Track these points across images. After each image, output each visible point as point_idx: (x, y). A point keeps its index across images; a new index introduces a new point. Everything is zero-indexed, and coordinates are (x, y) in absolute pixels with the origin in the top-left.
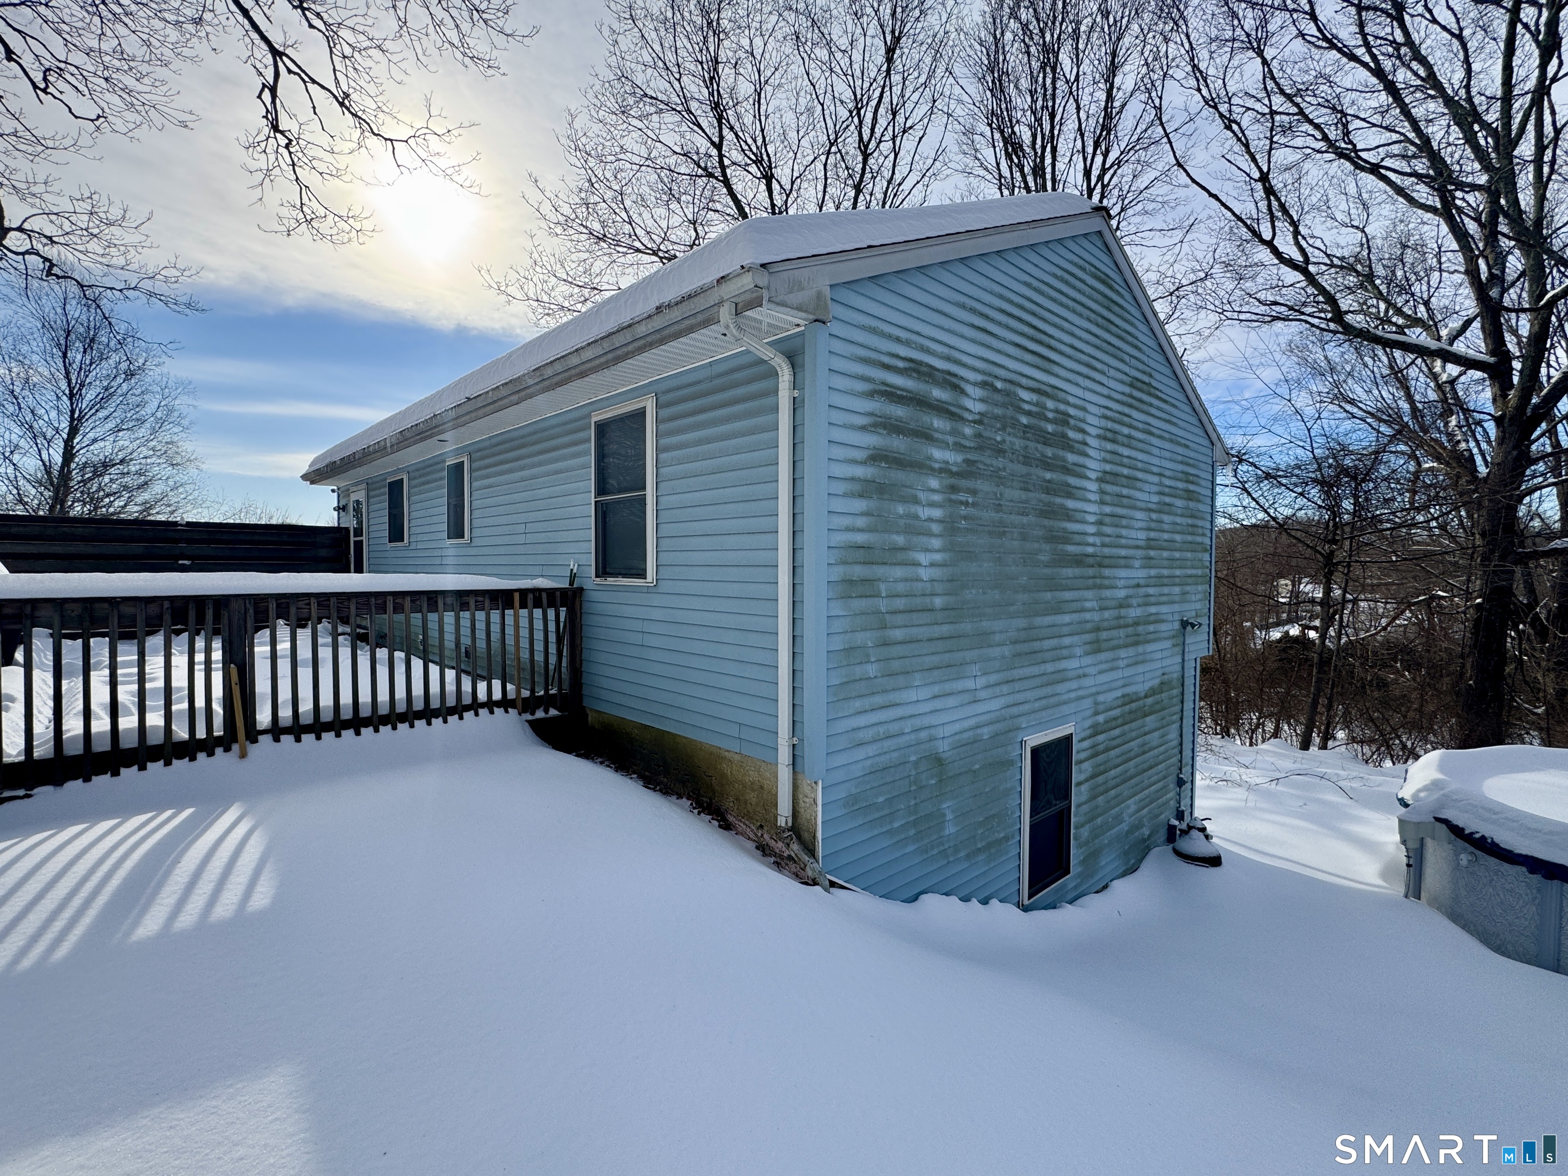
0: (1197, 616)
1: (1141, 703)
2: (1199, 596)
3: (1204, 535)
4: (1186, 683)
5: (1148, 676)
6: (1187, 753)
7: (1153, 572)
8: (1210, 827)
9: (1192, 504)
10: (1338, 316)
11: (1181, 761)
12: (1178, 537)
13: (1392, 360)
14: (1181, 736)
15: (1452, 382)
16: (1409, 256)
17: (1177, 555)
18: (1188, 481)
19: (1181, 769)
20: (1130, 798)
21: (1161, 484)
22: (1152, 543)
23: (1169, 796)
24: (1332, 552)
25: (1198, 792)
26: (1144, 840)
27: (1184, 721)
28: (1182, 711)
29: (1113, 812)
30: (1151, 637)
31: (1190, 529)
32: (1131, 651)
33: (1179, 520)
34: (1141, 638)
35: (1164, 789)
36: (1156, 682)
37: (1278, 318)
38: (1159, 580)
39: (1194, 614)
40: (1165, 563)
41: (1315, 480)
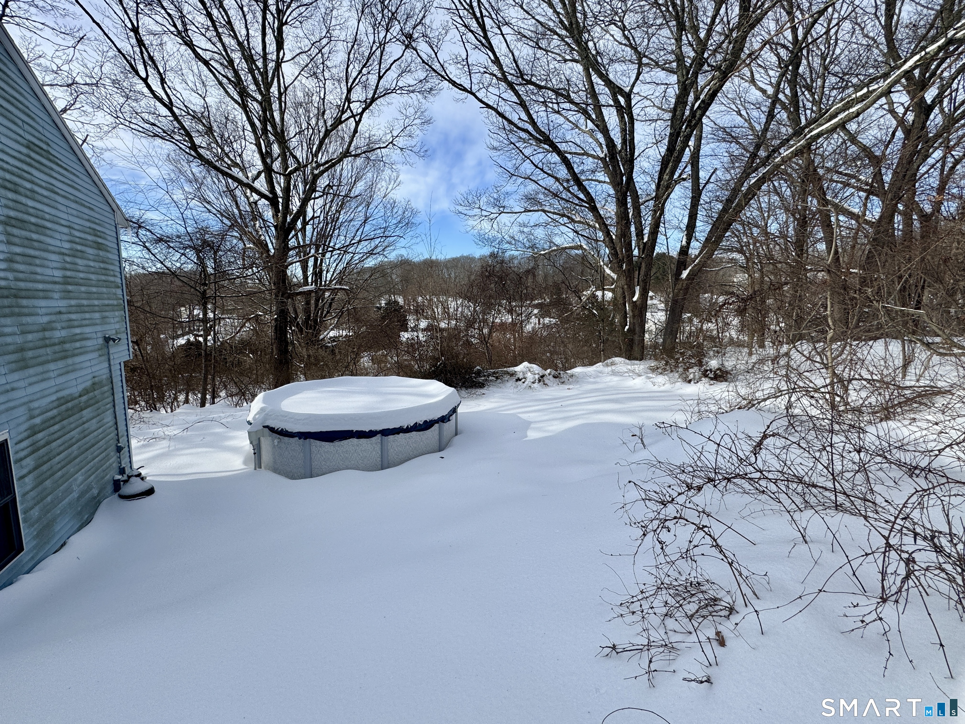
0: (117, 333)
1: (76, 401)
2: (116, 319)
3: (115, 276)
4: (114, 380)
5: (79, 381)
6: (122, 428)
7: (73, 302)
8: (143, 472)
9: (101, 253)
10: (194, 147)
11: (118, 435)
12: (93, 277)
13: (227, 183)
14: (115, 418)
15: (256, 203)
16: (229, 125)
17: (94, 290)
18: (96, 235)
19: (118, 440)
20: (77, 473)
21: (71, 235)
22: (69, 280)
23: (111, 461)
24: (205, 291)
25: (133, 452)
26: (95, 498)
27: (117, 407)
28: (114, 401)
29: (61, 488)
30: (76, 351)
31: (103, 271)
32: (60, 364)
33: (92, 264)
34: (70, 353)
35: (107, 458)
36: (89, 384)
37: (158, 136)
38: (80, 309)
39: (114, 332)
40: (84, 295)
41: (190, 247)
